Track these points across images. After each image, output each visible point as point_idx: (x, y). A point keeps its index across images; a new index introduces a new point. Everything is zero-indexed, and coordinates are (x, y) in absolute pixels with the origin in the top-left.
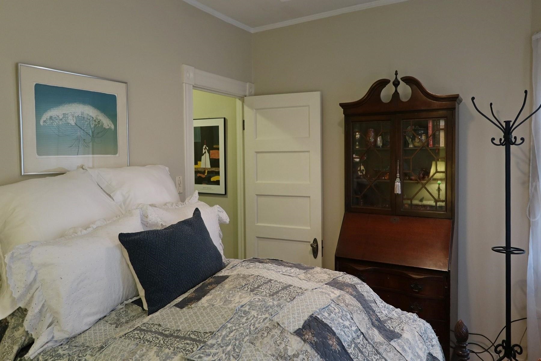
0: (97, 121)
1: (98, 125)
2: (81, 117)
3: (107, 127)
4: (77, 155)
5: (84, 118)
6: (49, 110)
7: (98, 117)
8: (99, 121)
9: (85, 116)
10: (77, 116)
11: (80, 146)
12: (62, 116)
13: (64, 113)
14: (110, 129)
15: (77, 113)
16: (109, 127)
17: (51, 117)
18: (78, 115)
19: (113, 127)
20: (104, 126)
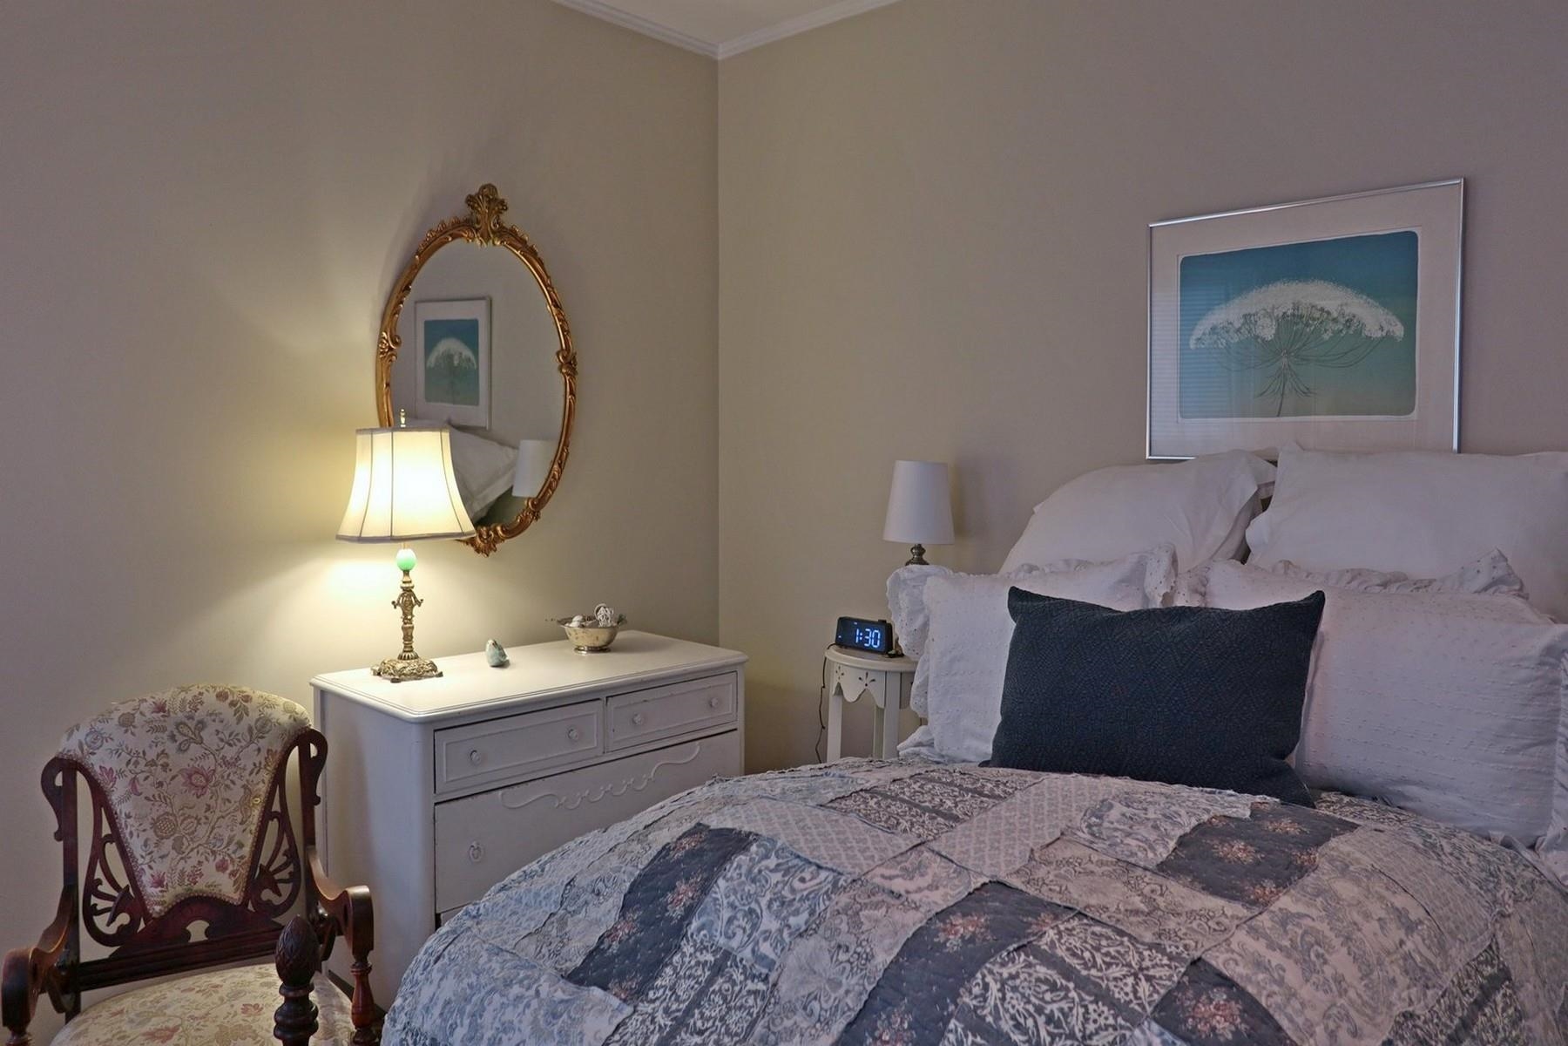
0: (1342, 320)
1: (1344, 332)
2: (1293, 315)
3: (1379, 334)
4: (1278, 416)
5: (1301, 317)
6: (1210, 313)
7: (1344, 308)
8: (1347, 321)
9: (1304, 313)
10: (1281, 314)
11: (1287, 392)
12: (1242, 321)
13: (1247, 312)
14: (1389, 337)
15: (1280, 309)
16: (1384, 334)
17: (1214, 329)
18: (1285, 313)
19: (1399, 331)
20: (1366, 333)
